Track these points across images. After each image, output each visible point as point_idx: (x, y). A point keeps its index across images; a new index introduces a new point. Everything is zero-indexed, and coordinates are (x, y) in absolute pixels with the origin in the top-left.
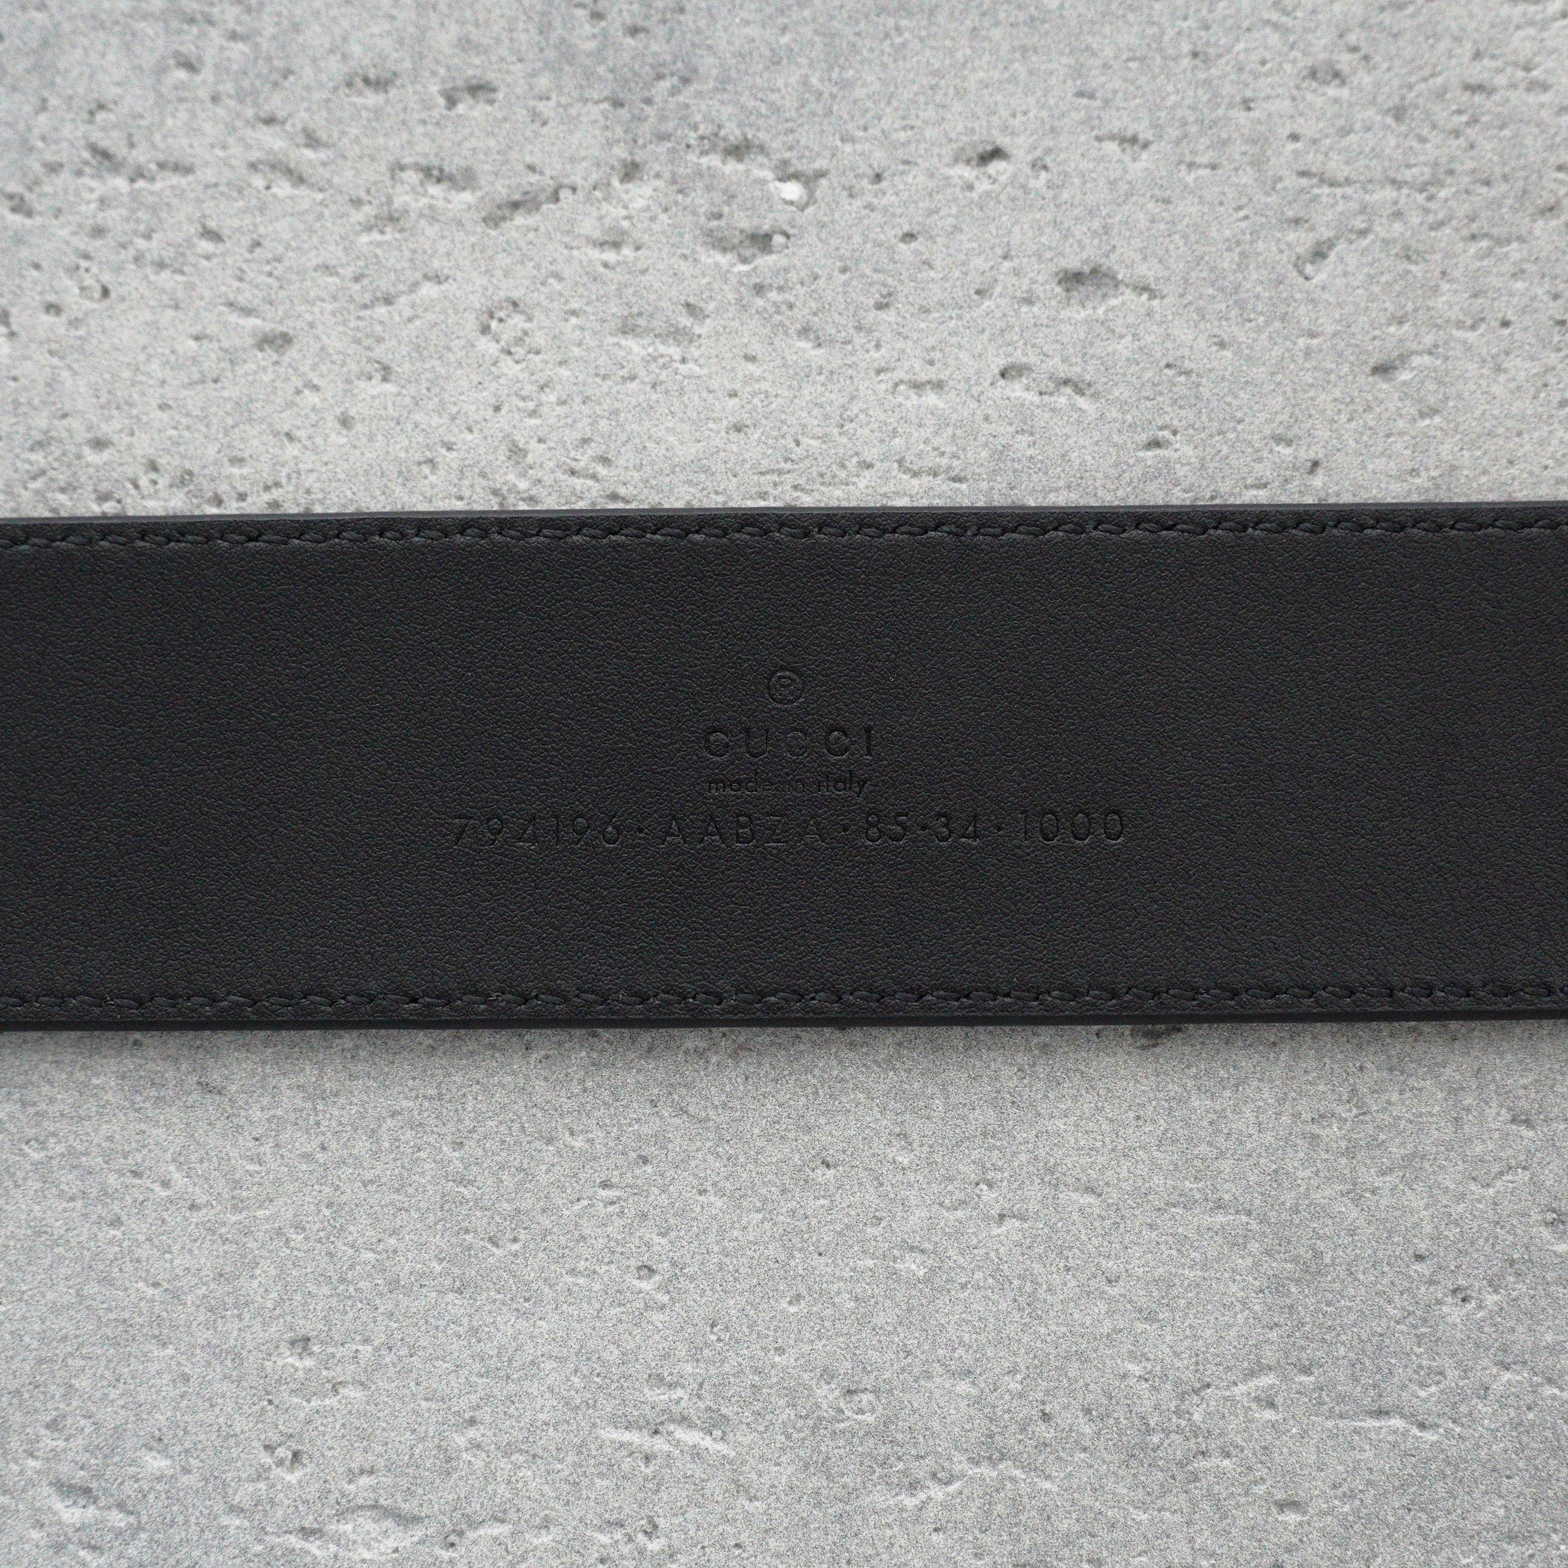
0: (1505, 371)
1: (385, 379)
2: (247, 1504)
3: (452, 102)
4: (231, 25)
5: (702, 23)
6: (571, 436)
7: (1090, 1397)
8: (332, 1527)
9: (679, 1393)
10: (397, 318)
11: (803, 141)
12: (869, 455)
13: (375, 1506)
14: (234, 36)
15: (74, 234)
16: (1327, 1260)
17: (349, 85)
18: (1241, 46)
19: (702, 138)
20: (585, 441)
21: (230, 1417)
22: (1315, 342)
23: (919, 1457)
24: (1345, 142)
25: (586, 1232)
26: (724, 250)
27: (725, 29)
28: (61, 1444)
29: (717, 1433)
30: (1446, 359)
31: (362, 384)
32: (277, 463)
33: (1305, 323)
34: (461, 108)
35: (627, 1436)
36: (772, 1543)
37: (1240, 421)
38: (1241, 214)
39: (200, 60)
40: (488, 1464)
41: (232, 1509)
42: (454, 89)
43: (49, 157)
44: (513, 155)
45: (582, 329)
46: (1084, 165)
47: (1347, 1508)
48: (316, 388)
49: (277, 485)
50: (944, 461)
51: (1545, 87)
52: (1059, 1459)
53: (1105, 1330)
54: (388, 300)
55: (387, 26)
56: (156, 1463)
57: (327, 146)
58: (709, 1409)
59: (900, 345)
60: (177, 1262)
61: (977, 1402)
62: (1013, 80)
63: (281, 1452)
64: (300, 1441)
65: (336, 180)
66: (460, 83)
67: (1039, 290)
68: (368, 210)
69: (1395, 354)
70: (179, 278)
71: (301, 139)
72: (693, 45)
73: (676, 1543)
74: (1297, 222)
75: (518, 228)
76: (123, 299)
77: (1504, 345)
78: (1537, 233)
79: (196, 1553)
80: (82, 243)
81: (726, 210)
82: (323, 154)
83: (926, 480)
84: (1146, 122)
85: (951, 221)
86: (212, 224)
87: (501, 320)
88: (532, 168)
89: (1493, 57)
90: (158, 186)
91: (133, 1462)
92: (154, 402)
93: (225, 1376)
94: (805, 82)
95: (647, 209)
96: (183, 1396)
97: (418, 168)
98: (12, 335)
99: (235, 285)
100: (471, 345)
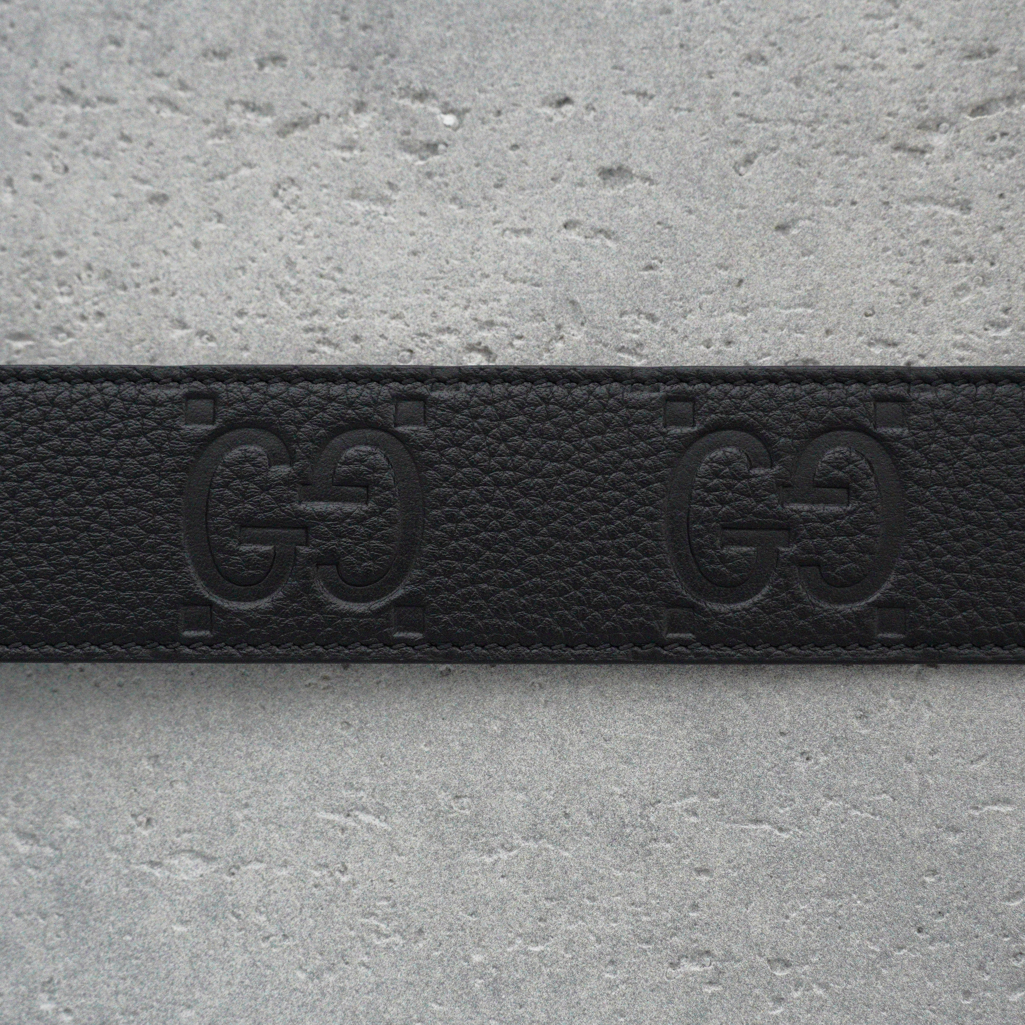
0: (853, 230)
1: (219, 221)
2: (121, 846)
3: (261, 66)
4: (140, 21)
5: (403, 24)
6: (320, 255)
7: (592, 806)
8: (166, 861)
9: (362, 793)
10: (226, 187)
11: (457, 91)
12: (488, 269)
13: (191, 851)
14: (142, 27)
15: (50, 136)
16: (730, 733)
17: (205, 55)
18: (708, 41)
19: (400, 89)
20: (329, 259)
22: (743, 211)
23: (494, 835)
24: (765, 97)
25: (313, 701)
26: (411, 153)
27: (416, 27)
28: (20, 809)
29: (383, 817)
30: (819, 222)
31: (206, 224)
32: (157, 266)
33: (738, 201)
34: (267, 70)
35: (331, 817)
36: (410, 880)
37: (699, 256)
38: (704, 137)
39: (123, 40)
40: (254, 830)
41: (112, 849)
42: (264, 59)
43: (37, 92)
44: (294, 96)
45: (329, 195)
46: (616, 108)
47: (735, 874)
48: (180, 225)
49: (157, 279)
50: (530, 274)
51: (883, 68)
52: (573, 839)
53: (602, 768)
54: (222, 177)
55: (227, 22)
56: (71, 822)
57: (191, 89)
58: (378, 803)
59: (507, 208)
60: (87, 710)
61: (528, 805)
62: (577, 59)
63: (141, 818)
64: (151, 812)
65: (196, 109)
66: (266, 55)
67: (587, 178)
68: (213, 126)
69: (789, 219)
70: (107, 162)
71: (177, 86)
72: (398, 36)
73: (357, 878)
74: (736, 142)
75: (295, 138)
76: (75, 173)
77: (852, 215)
78: (874, 151)
79: (92, 873)
80: (54, 141)
81: (412, 129)
82: (189, 94)
83: (519, 285)
84: (651, 84)
85: (539, 138)
86: (126, 132)
87: (284, 190)
88: (305, 104)
89: (853, 50)
90: (97, 110)
91: (59, 821)
92: (91, 231)
93: (111, 775)
94: (460, 58)
95: (368, 128)
96: (88, 785)
97: (242, 103)
98: (14, 192)
99: (139, 166)
100: (267, 203)
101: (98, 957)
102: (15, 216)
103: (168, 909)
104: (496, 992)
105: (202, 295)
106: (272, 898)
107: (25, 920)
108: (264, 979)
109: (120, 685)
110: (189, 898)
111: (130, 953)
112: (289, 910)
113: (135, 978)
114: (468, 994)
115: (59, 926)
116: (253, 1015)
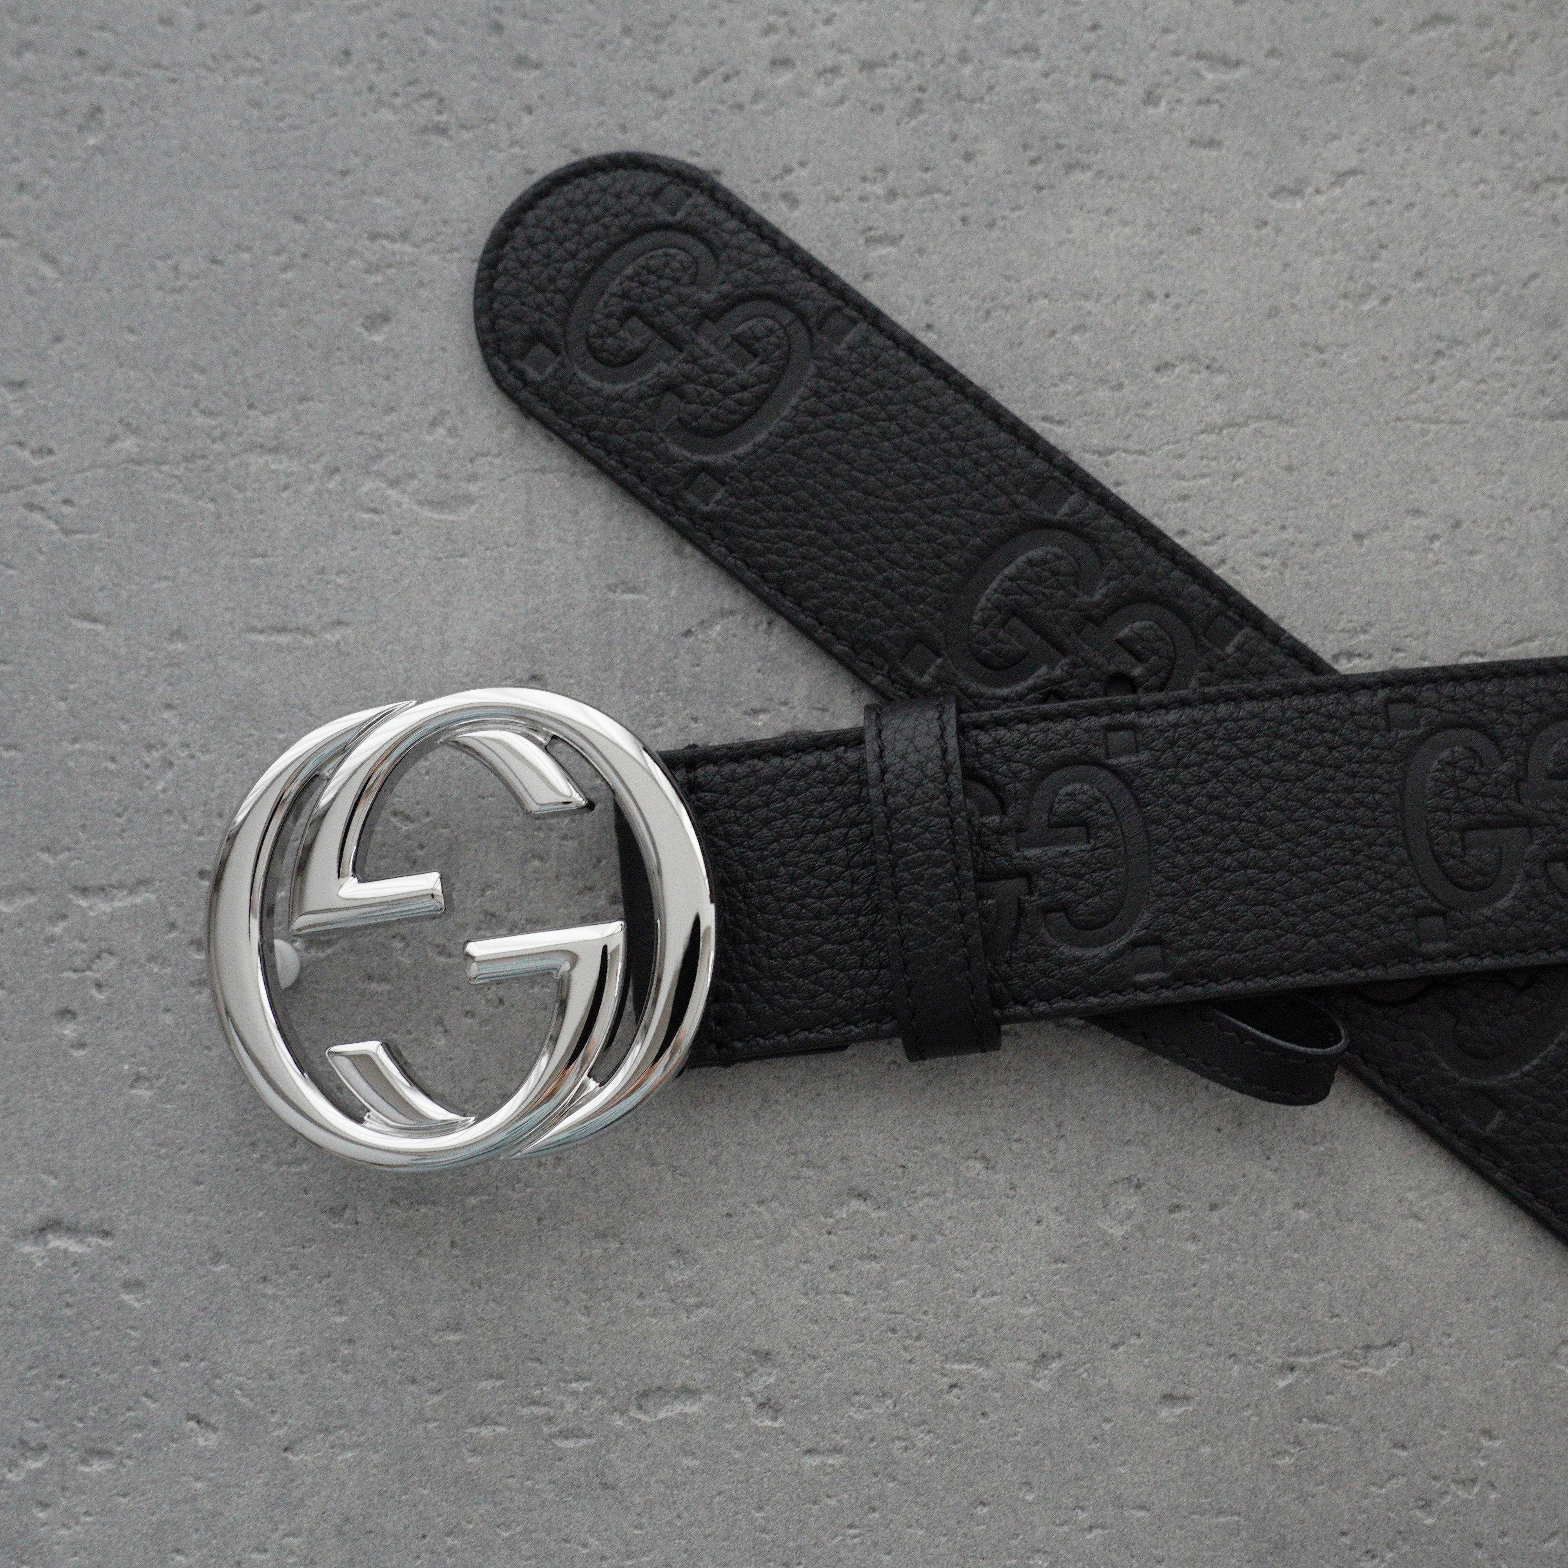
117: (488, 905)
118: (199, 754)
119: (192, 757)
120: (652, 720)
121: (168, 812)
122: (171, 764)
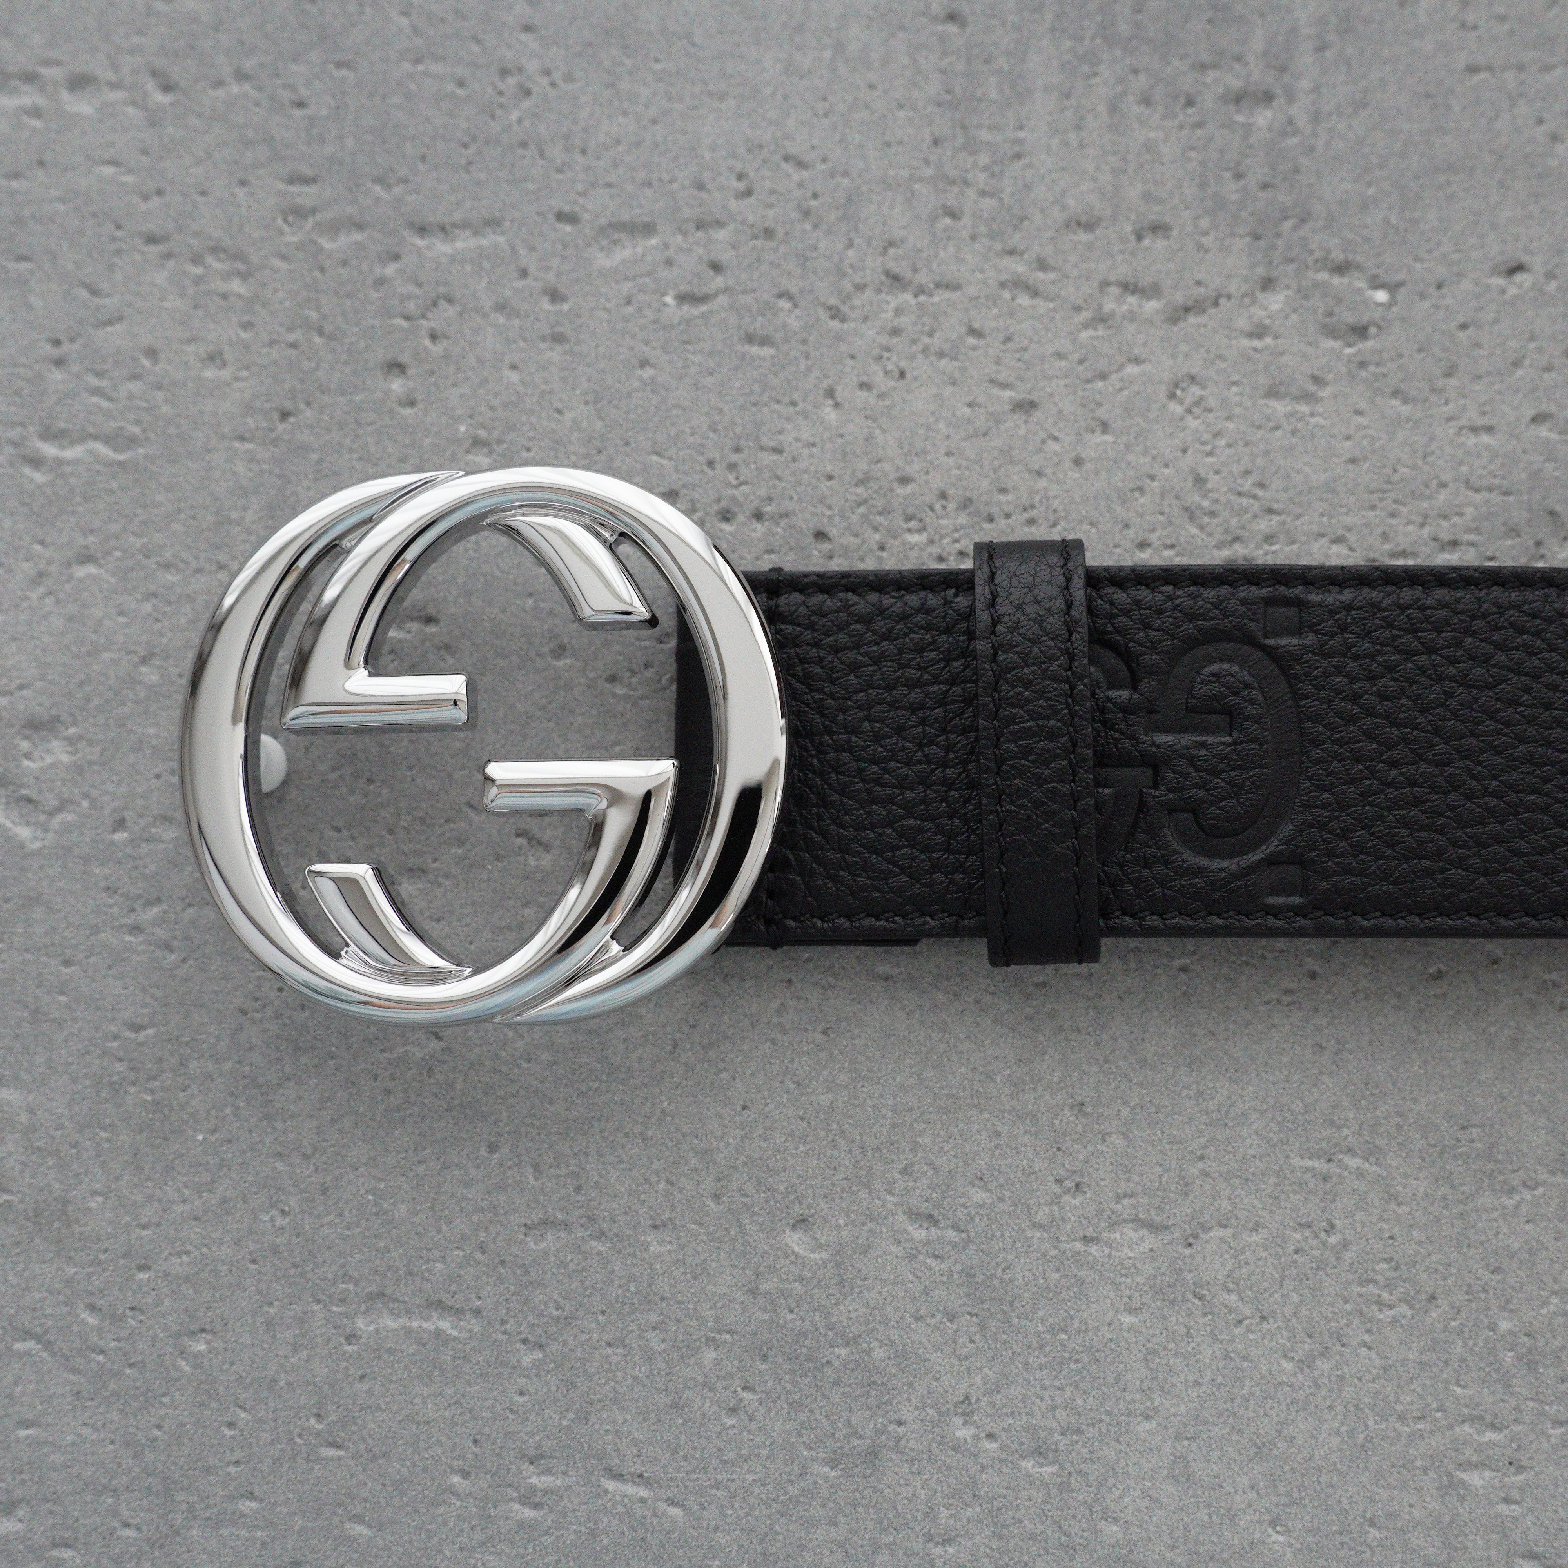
1: (1104, 432)
2: (1045, 1221)
3: (1140, 238)
4: (981, 186)
5: (1313, 180)
6: (1236, 469)
8: (1105, 1236)
9: (1346, 1132)
10: (1111, 389)
11: (1388, 261)
12: (1446, 477)
13: (1133, 1221)
14: (983, 193)
15: (878, 333)
17: (1068, 226)
19: (1316, 261)
20: (1247, 472)
21: (1030, 1160)
23: (1514, 1171)
25: (1276, 1021)
26: (1337, 338)
27: (1329, 184)
28: (911, 1184)
29: (1373, 1160)
31: (1088, 436)
32: (1032, 492)
34: (1147, 242)
35: (1309, 1163)
36: (1415, 1234)
39: (961, 211)
40: (1214, 1187)
41: (1034, 1225)
42: (1142, 229)
43: (857, 279)
44: (1186, 274)
48: (1056, 439)
49: (1033, 507)
50: (1497, 482)
54: (1103, 376)
55: (1092, 185)
56: (978, 1195)
57: (1053, 269)
58: (1367, 1142)
59: (1461, 402)
60: (989, 1052)
61: (1552, 1131)
62: (1530, 217)
63: (1068, 1184)
64: (1081, 1175)
65: (1063, 293)
66: (1146, 224)
67: (1555, 362)
68: (1085, 315)
70: (955, 364)
71: (1035, 265)
72: (1308, 196)
73: (1349, 1238)
75: (1191, 325)
76: (915, 379)
79: (1011, 1257)
80: (884, 339)
81: (1337, 310)
82: (1052, 276)
83: (1484, 495)
85: (1492, 316)
86: (977, 325)
87: (1183, 390)
88: (1199, 283)
90: (936, 299)
91: (964, 1195)
92: (943, 451)
93: (1026, 1132)
94: (1386, 221)
95: (1282, 310)
96: (996, 1147)
97: (1119, 284)
98: (837, 405)
99: (995, 368)
100: (1164, 407)
101: (1027, 1364)
102: (842, 436)
103: (1112, 1295)
104: (1532, 1366)
105: (1091, 524)
106: (1244, 1270)
107: (928, 1325)
108: (1240, 1374)
109: (1031, 1018)
110: (1139, 1279)
111: (1067, 1355)
112: (1266, 1285)
113: (1076, 1387)
114: (1497, 1371)
115: (973, 1329)
116: (1231, 1420)
117: (891, 265)
118: (561, 83)
119: (553, 85)
120: (1086, 69)
121: (524, 145)
122: (528, 93)
